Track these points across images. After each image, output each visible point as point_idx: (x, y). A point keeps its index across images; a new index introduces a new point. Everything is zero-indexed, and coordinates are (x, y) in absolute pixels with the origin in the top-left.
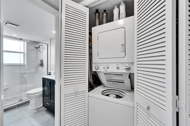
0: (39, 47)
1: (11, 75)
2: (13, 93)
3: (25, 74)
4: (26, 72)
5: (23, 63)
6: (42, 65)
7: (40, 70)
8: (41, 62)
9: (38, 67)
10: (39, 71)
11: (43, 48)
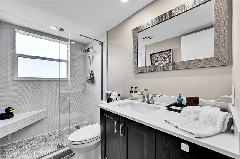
0: (88, 50)
1: (49, 96)
2: (52, 125)
3: (68, 96)
4: (69, 91)
5: (66, 78)
6: (92, 81)
7: (90, 90)
8: (91, 75)
9: (87, 84)
10: (88, 91)
11: (95, 52)
